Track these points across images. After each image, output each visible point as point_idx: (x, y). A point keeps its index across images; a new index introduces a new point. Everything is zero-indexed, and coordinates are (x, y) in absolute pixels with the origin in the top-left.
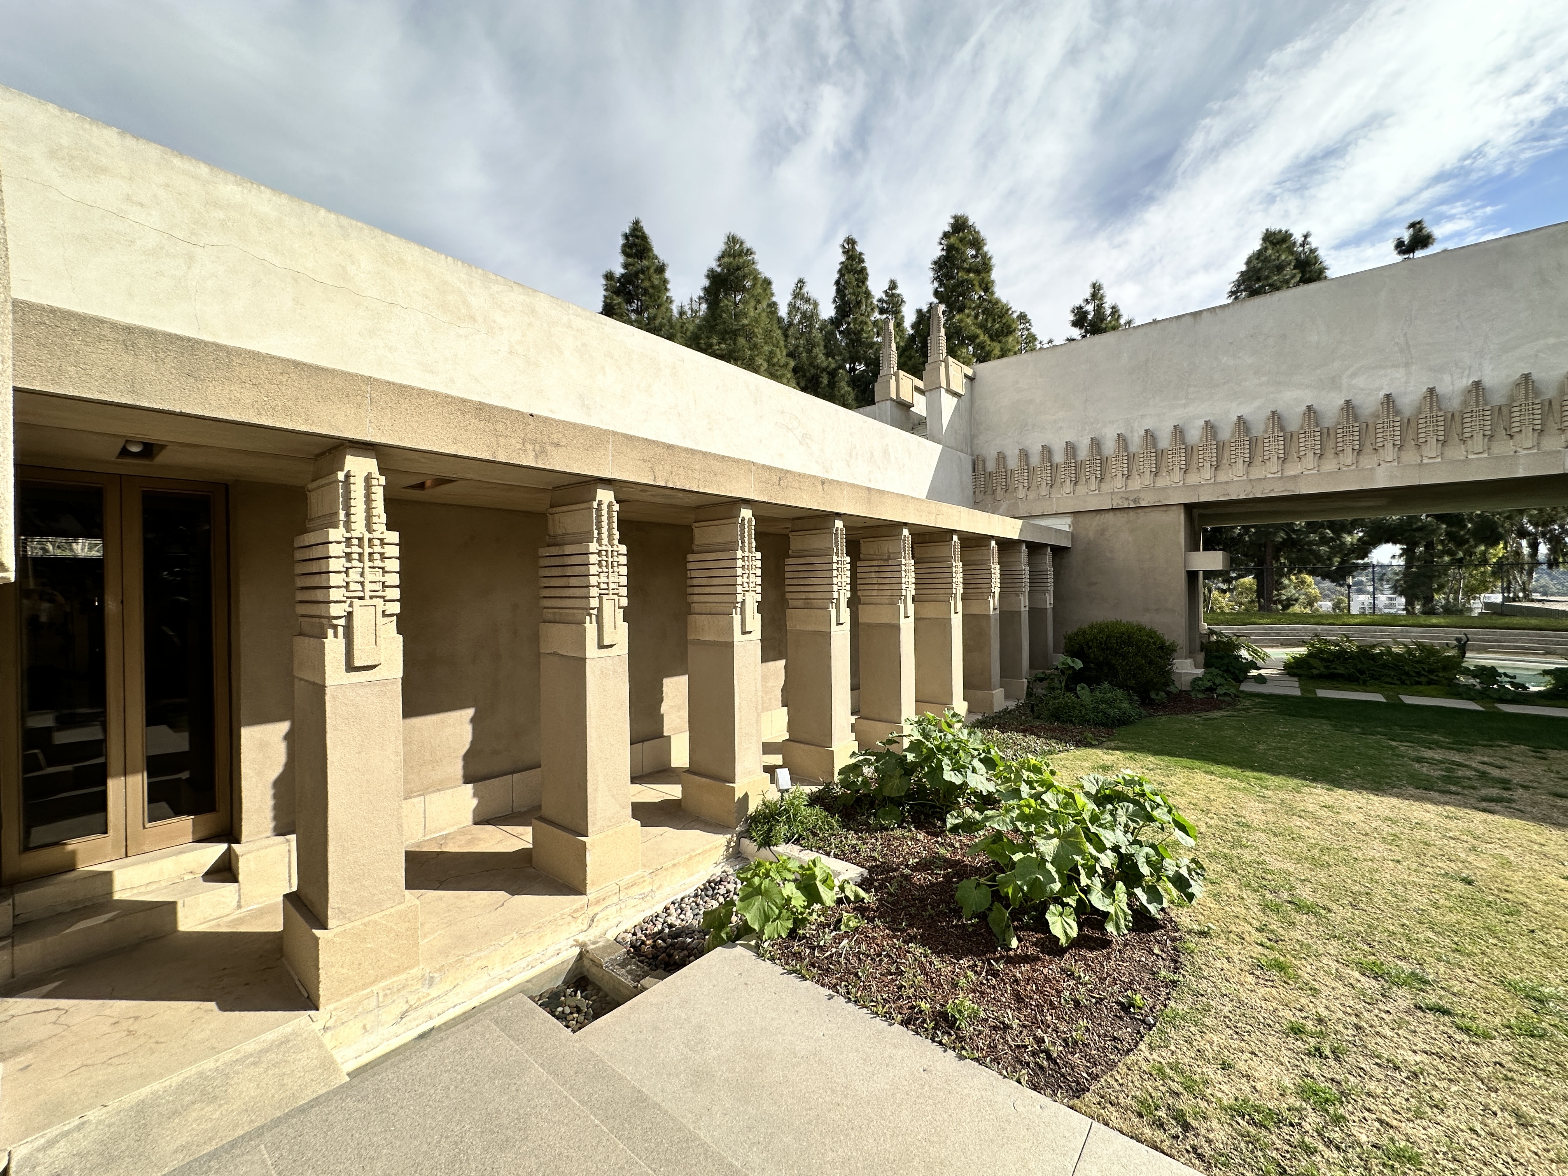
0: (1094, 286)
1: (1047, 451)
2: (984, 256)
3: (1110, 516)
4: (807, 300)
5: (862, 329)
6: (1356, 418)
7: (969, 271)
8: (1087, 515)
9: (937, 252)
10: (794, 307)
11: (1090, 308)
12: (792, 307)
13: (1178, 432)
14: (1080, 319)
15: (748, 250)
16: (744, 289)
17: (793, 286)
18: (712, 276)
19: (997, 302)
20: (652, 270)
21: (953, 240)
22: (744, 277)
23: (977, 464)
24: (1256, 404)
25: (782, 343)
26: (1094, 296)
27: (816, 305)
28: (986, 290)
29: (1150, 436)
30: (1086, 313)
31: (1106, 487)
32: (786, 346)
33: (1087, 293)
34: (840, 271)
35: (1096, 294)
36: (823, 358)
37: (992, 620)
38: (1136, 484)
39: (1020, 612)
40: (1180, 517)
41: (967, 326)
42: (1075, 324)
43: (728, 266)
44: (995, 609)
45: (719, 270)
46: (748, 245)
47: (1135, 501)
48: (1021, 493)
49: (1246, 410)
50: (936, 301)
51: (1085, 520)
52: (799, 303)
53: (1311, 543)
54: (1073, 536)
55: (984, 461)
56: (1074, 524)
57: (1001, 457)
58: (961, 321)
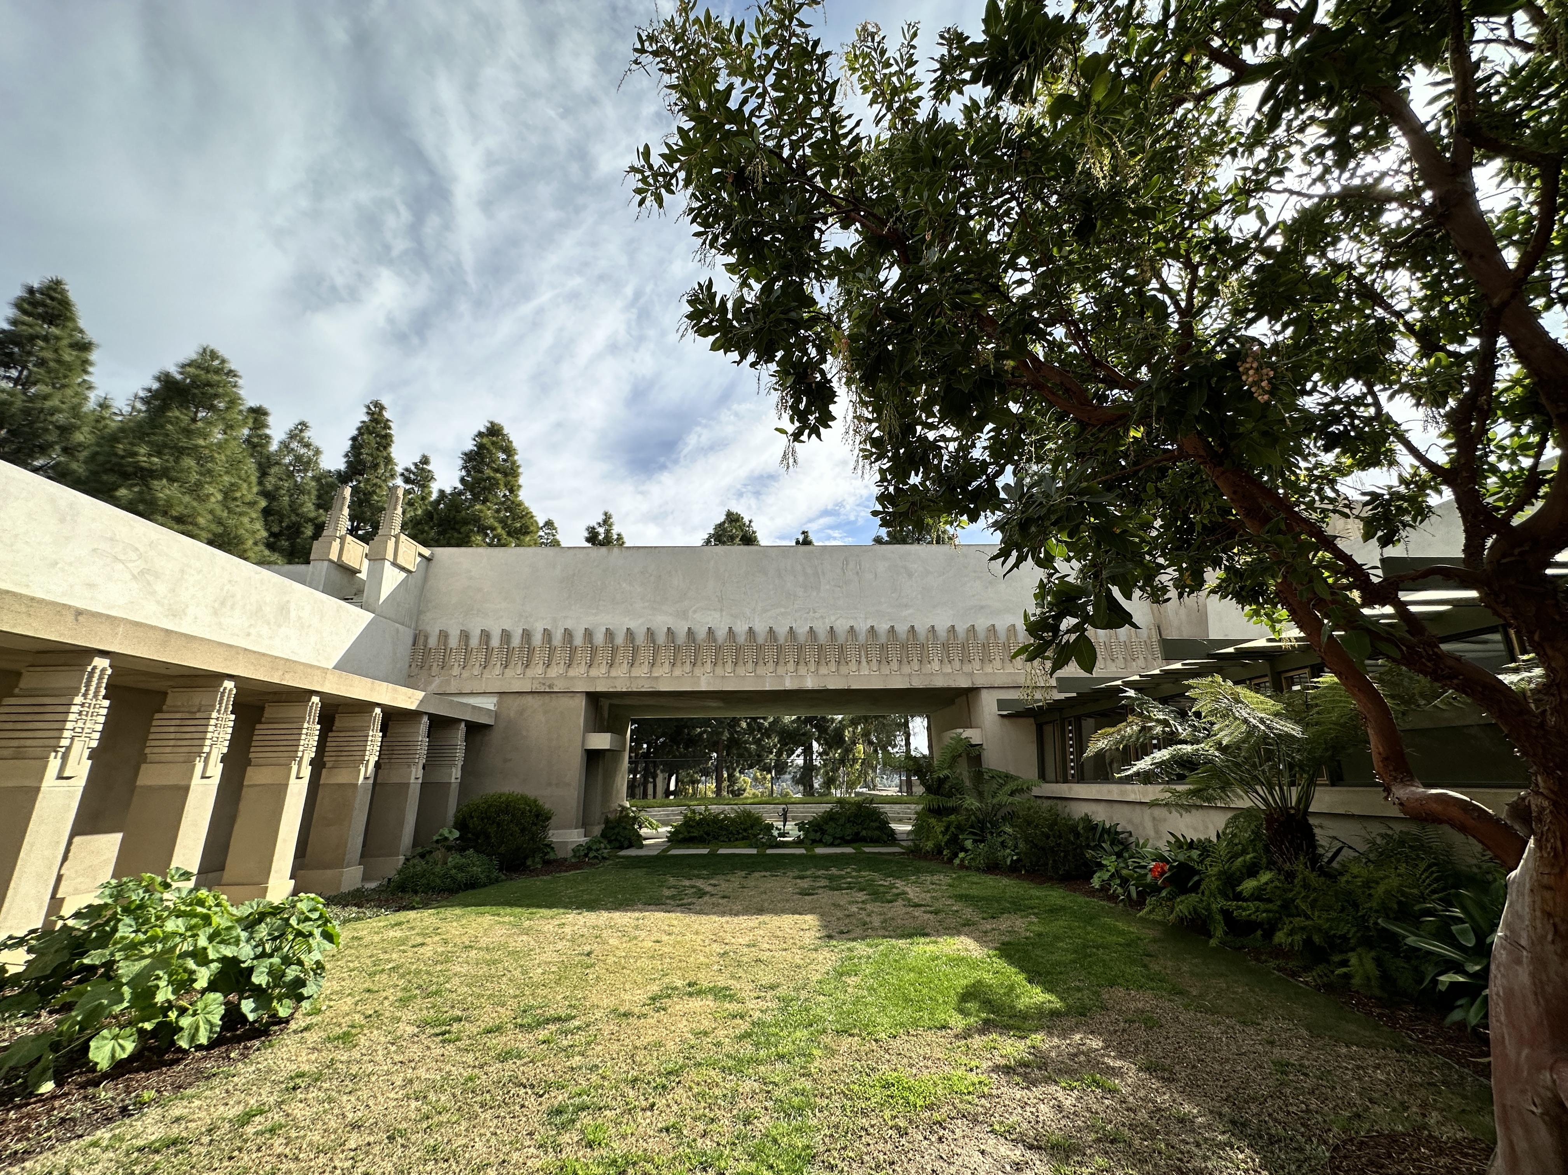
0: (606, 514)
1: (486, 635)
2: (514, 463)
3: (529, 698)
4: (307, 446)
5: (374, 492)
6: (694, 641)
7: (497, 471)
8: (512, 696)
9: (470, 446)
10: (287, 447)
11: (601, 530)
12: (285, 445)
13: (589, 634)
14: (593, 538)
15: (231, 371)
16: (212, 408)
17: (291, 426)
18: (166, 380)
19: (520, 504)
20: (65, 342)
21: (485, 440)
22: (216, 396)
23: (418, 639)
24: (640, 621)
25: (254, 479)
26: (605, 522)
27: (318, 452)
28: (511, 491)
29: (568, 634)
30: (597, 534)
31: (530, 673)
32: (260, 483)
33: (601, 518)
34: (359, 429)
35: (607, 521)
36: (312, 507)
37: (360, 791)
38: (553, 672)
39: (408, 785)
40: (581, 703)
41: (486, 518)
42: (588, 540)
43: (194, 379)
44: (366, 778)
45: (179, 377)
46: (232, 366)
47: (550, 686)
48: (456, 671)
49: (632, 625)
50: (460, 487)
51: (509, 700)
52: (294, 445)
53: (746, 742)
54: (497, 715)
55: (426, 637)
56: (499, 703)
57: (444, 635)
58: (481, 511)
